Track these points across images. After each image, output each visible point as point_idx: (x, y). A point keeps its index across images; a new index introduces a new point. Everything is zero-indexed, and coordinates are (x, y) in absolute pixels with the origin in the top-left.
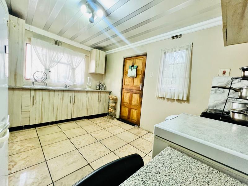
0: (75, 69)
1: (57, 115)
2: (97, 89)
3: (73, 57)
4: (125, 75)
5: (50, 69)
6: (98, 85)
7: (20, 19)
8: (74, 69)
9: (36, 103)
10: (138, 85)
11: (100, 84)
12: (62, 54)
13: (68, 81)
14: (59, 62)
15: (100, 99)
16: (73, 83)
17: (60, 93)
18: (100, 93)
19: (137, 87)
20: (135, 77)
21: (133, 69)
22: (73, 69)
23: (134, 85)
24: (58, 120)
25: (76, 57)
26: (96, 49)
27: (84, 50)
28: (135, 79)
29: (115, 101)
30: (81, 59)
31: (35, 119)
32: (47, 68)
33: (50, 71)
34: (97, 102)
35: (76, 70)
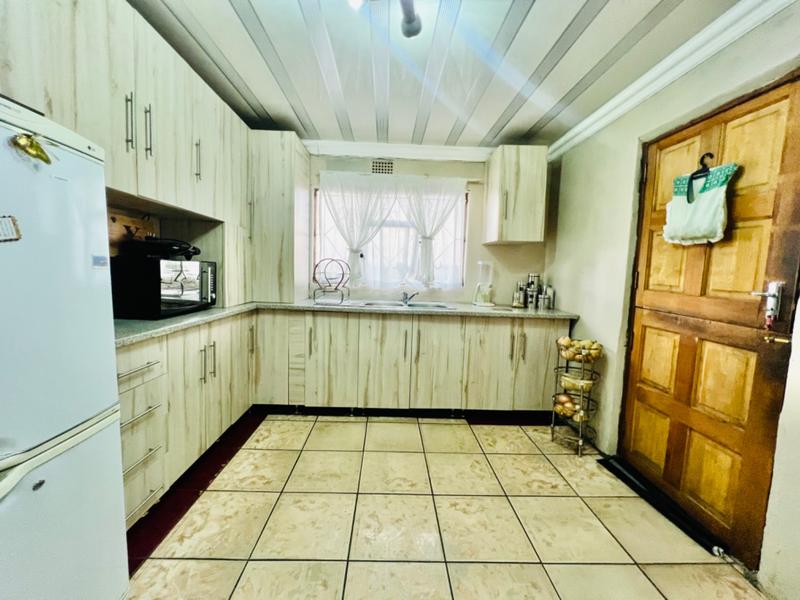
0: (430, 238)
1: (367, 390)
2: (515, 304)
3: (424, 197)
4: (652, 233)
5: (362, 248)
6: (521, 289)
7: (286, 133)
8: (427, 239)
9: (316, 350)
10: (748, 286)
11: (529, 285)
12: (392, 196)
13: (412, 280)
14: (383, 223)
15: (518, 350)
16: (427, 285)
17: (375, 323)
18: (522, 325)
19: (737, 302)
20: (720, 235)
21: (704, 189)
22: (424, 237)
23: (710, 291)
24: (371, 406)
25: (436, 197)
26: (501, 146)
27: (465, 162)
28: (716, 251)
29: (594, 365)
30: (454, 198)
31: (316, 393)
32: (355, 247)
33: (362, 256)
34: (509, 360)
35: (433, 242)
